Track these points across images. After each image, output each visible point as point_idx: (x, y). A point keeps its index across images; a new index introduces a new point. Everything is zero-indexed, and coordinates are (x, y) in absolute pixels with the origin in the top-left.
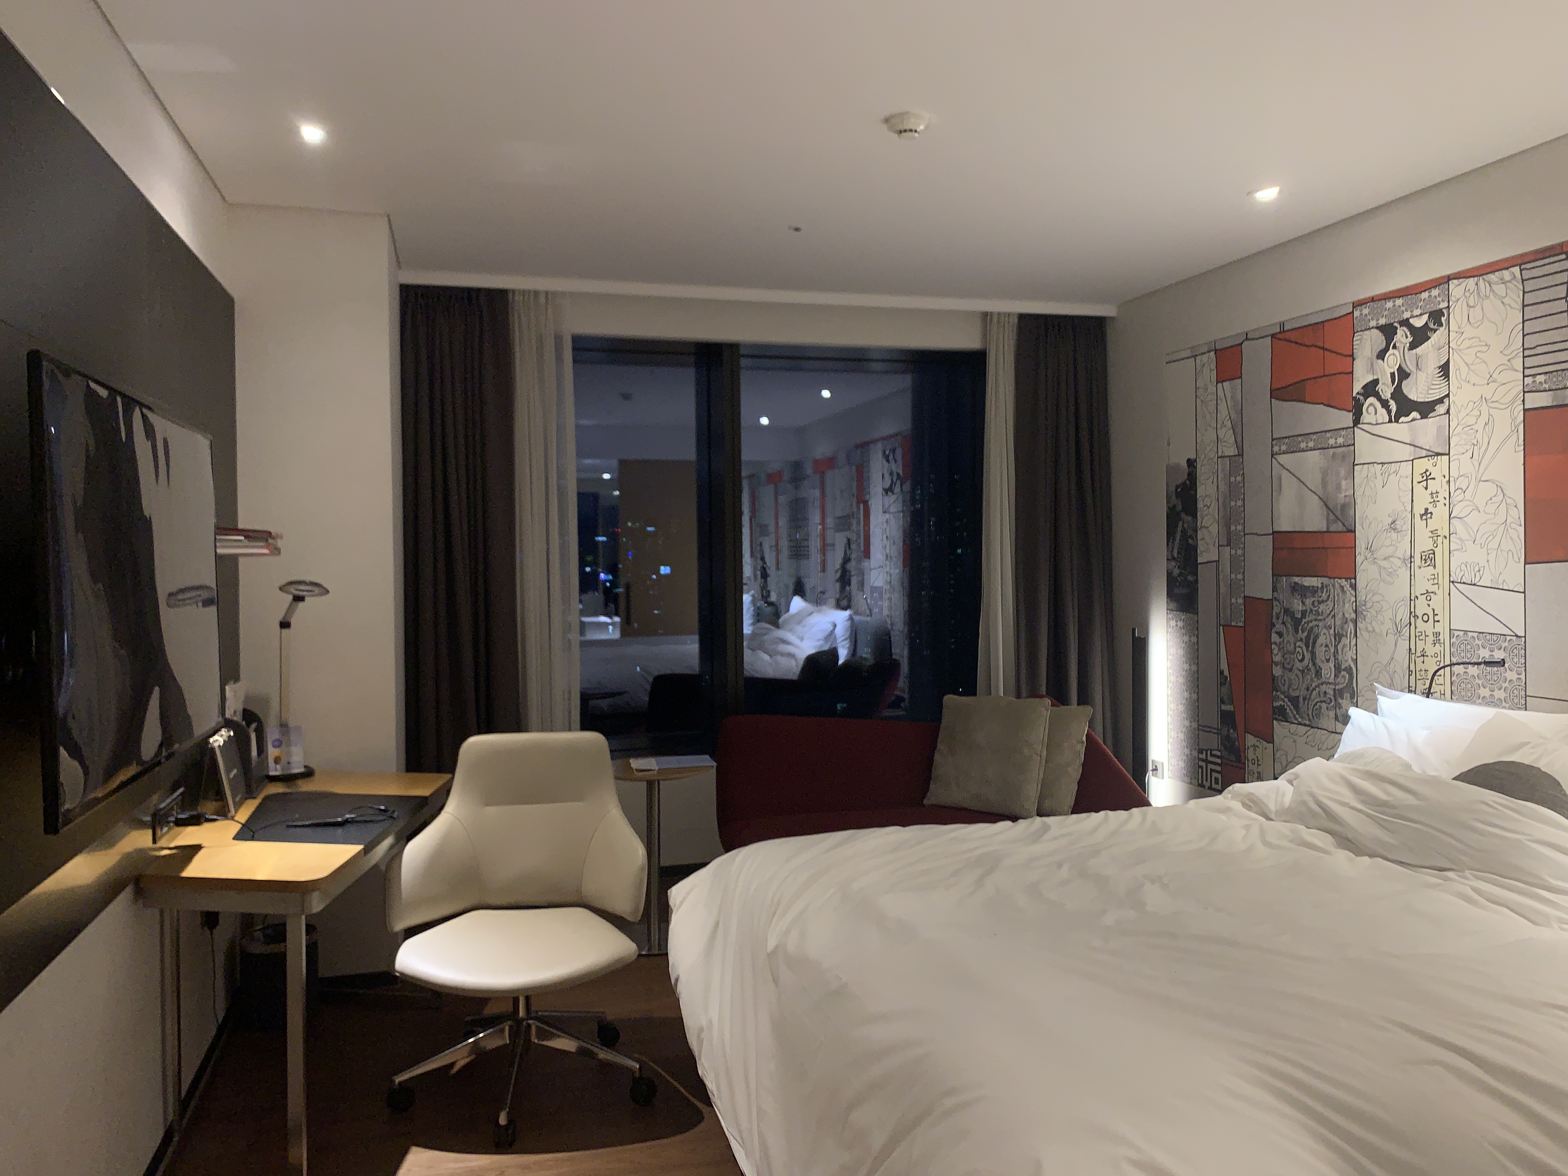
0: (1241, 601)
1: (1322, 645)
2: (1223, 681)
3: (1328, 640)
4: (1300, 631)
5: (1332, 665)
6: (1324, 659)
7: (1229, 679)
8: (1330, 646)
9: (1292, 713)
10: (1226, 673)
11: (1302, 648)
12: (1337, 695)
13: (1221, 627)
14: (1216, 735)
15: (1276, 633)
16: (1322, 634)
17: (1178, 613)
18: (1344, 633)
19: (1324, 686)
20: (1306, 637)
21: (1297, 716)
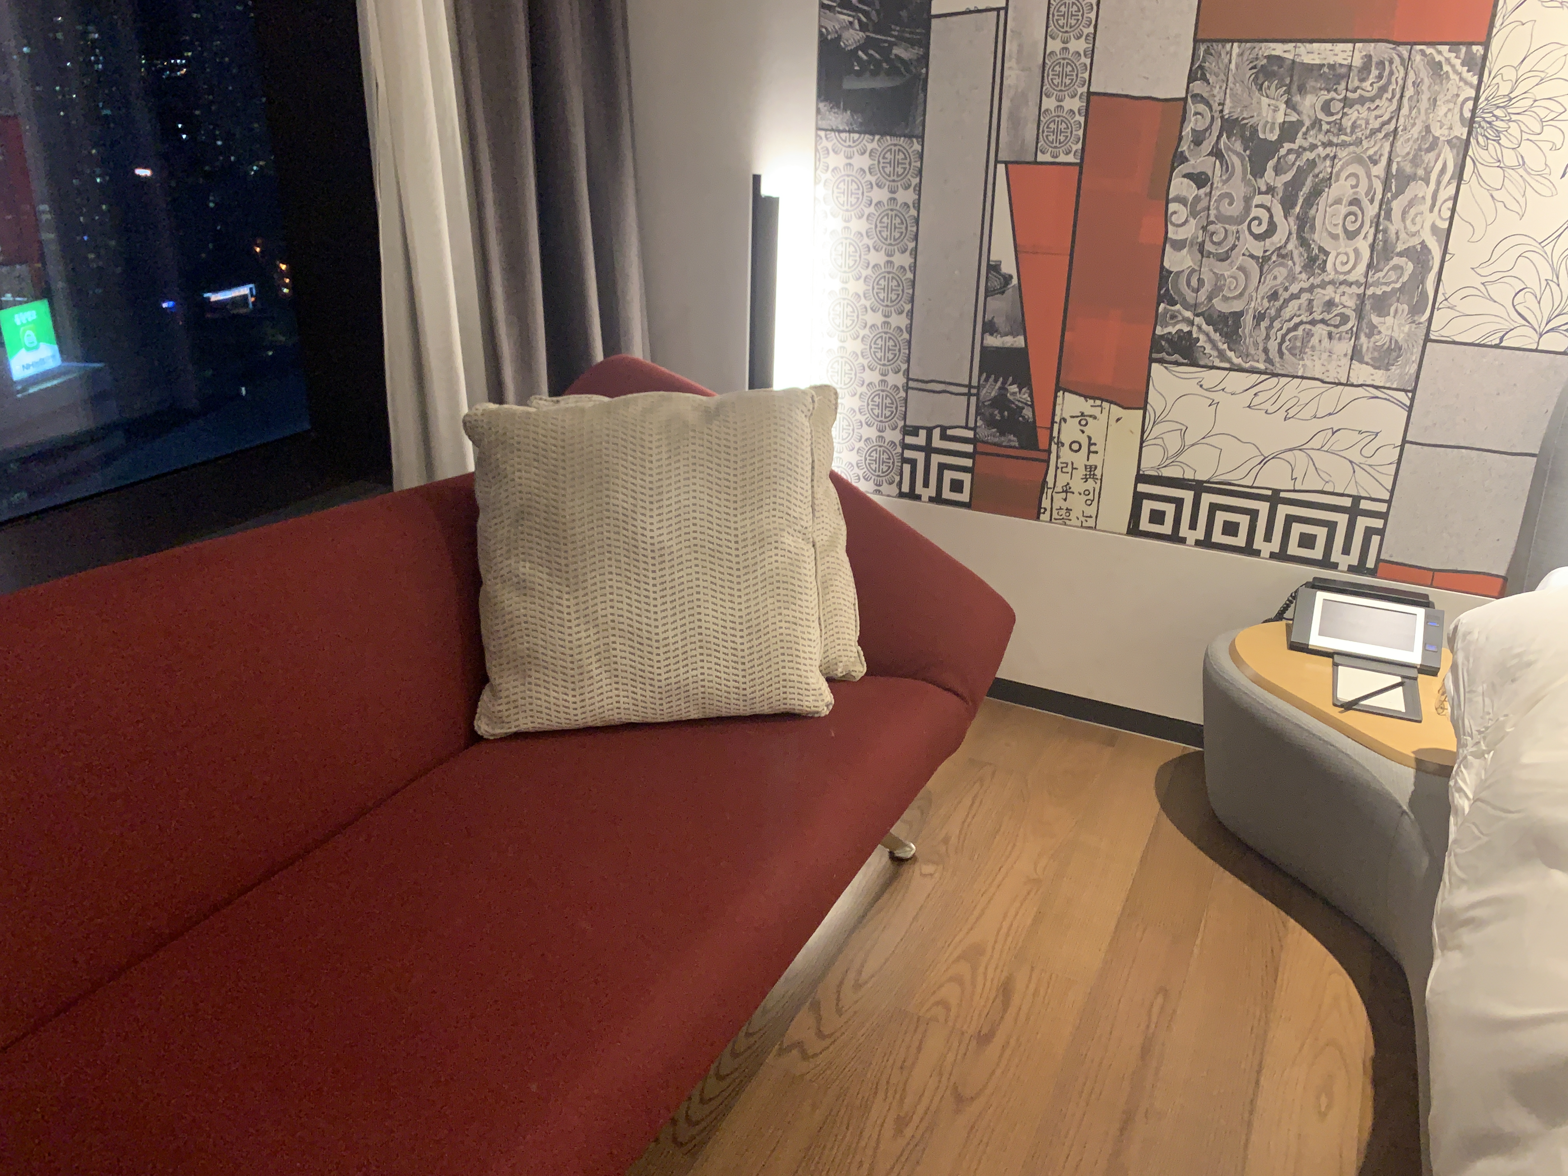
0: (1076, 104)
1: (1338, 201)
2: (996, 283)
3: (1362, 189)
4: (1269, 173)
5: (1363, 245)
6: (1339, 231)
7: (1015, 281)
8: (1365, 202)
9: (1215, 346)
10: (1009, 267)
11: (1268, 210)
12: (1368, 307)
13: (1001, 168)
14: (965, 398)
15: (1188, 176)
16: (1343, 175)
17: (856, 136)
18: (1421, 172)
19: (1330, 289)
20: (1286, 184)
21: (1231, 354)
